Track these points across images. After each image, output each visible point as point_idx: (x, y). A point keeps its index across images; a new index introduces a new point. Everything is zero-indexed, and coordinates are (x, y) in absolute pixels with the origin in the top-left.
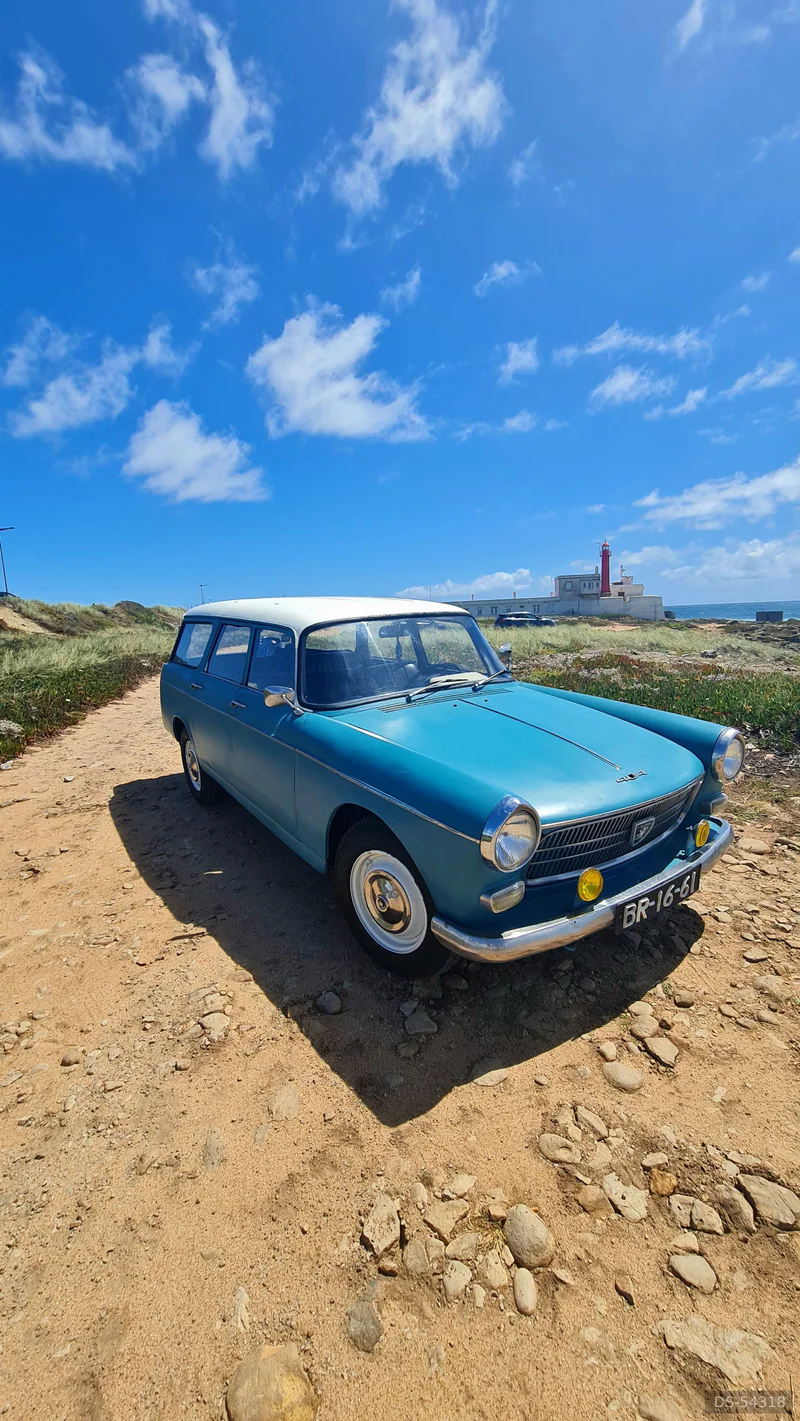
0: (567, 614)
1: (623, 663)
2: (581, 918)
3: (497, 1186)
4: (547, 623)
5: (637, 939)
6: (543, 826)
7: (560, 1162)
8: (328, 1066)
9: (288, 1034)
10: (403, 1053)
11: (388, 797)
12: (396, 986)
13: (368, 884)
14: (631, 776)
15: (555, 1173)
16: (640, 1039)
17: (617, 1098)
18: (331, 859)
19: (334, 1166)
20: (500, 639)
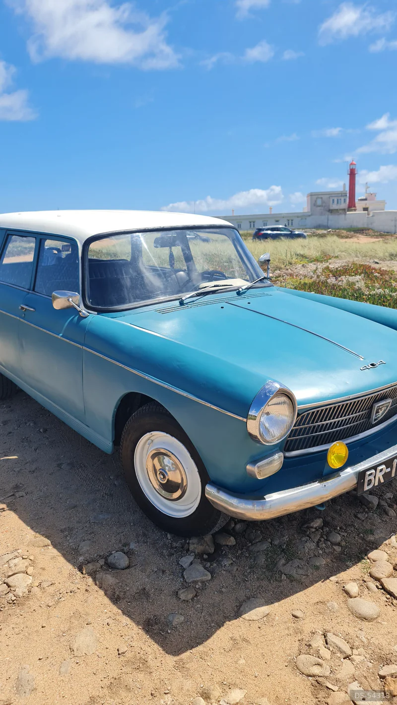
0: (318, 227)
1: (367, 272)
2: (330, 483)
3: (263, 696)
4: (299, 236)
5: (375, 500)
6: (298, 407)
7: (314, 676)
8: (120, 611)
9: (84, 587)
10: (182, 596)
11: (166, 385)
12: (175, 544)
13: (150, 460)
14: (372, 365)
15: (309, 684)
16: (377, 579)
17: (359, 626)
18: (117, 440)
19: (128, 689)
20: (260, 250)
